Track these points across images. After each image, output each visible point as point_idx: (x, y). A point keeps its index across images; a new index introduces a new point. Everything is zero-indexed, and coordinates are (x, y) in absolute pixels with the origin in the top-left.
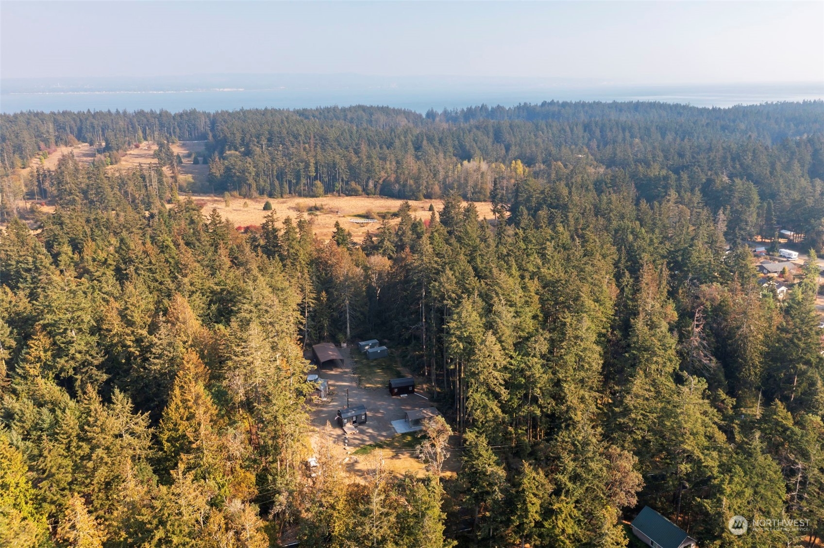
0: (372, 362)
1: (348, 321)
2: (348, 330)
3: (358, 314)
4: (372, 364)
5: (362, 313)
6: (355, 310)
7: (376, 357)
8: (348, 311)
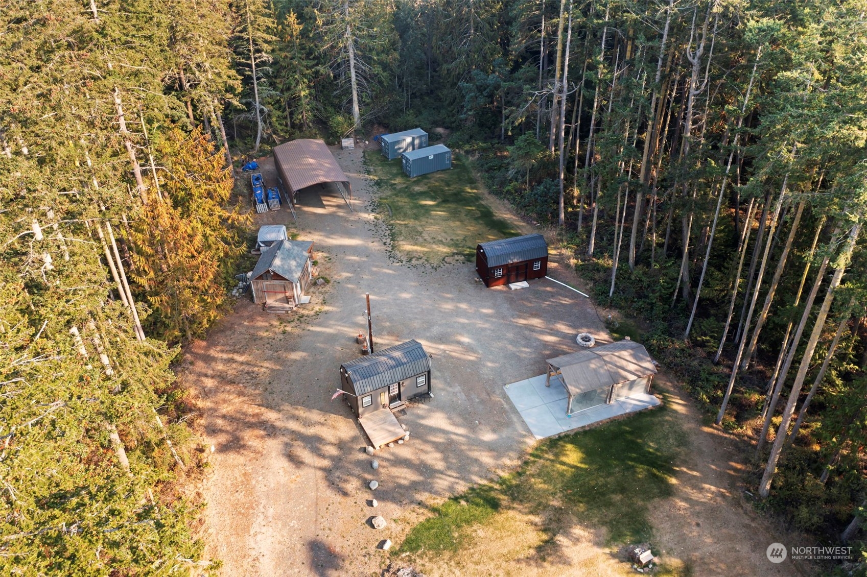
0: (417, 183)
1: (354, 86)
2: (356, 108)
3: (377, 69)
4: (417, 189)
5: (385, 66)
6: (368, 60)
7: (425, 171)
8: (352, 62)
